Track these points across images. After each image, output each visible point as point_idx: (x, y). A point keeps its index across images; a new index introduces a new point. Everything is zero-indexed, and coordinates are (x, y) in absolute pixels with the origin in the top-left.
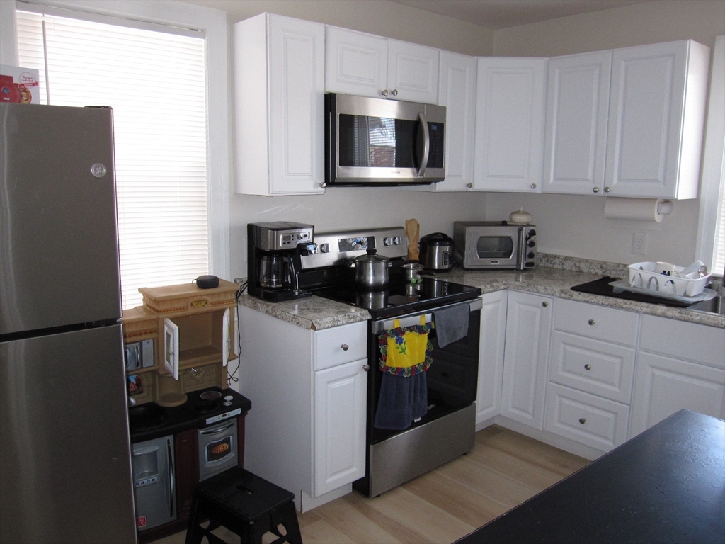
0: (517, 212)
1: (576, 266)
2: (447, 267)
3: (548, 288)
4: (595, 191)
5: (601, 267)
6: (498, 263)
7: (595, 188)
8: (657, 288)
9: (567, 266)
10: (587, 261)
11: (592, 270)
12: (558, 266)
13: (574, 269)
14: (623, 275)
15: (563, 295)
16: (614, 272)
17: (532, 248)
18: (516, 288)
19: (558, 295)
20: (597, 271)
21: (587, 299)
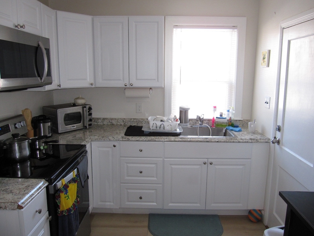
0: (78, 98)
1: (110, 122)
2: (50, 135)
3: (114, 137)
4: (126, 86)
5: (123, 121)
6: (75, 127)
7: (126, 84)
8: (164, 128)
9: (105, 123)
10: (115, 119)
11: (119, 123)
12: (100, 123)
13: (109, 124)
14: (134, 124)
15: (124, 139)
16: (130, 123)
17: (90, 116)
18: (96, 140)
19: (121, 139)
20: (121, 123)
21: (137, 139)
